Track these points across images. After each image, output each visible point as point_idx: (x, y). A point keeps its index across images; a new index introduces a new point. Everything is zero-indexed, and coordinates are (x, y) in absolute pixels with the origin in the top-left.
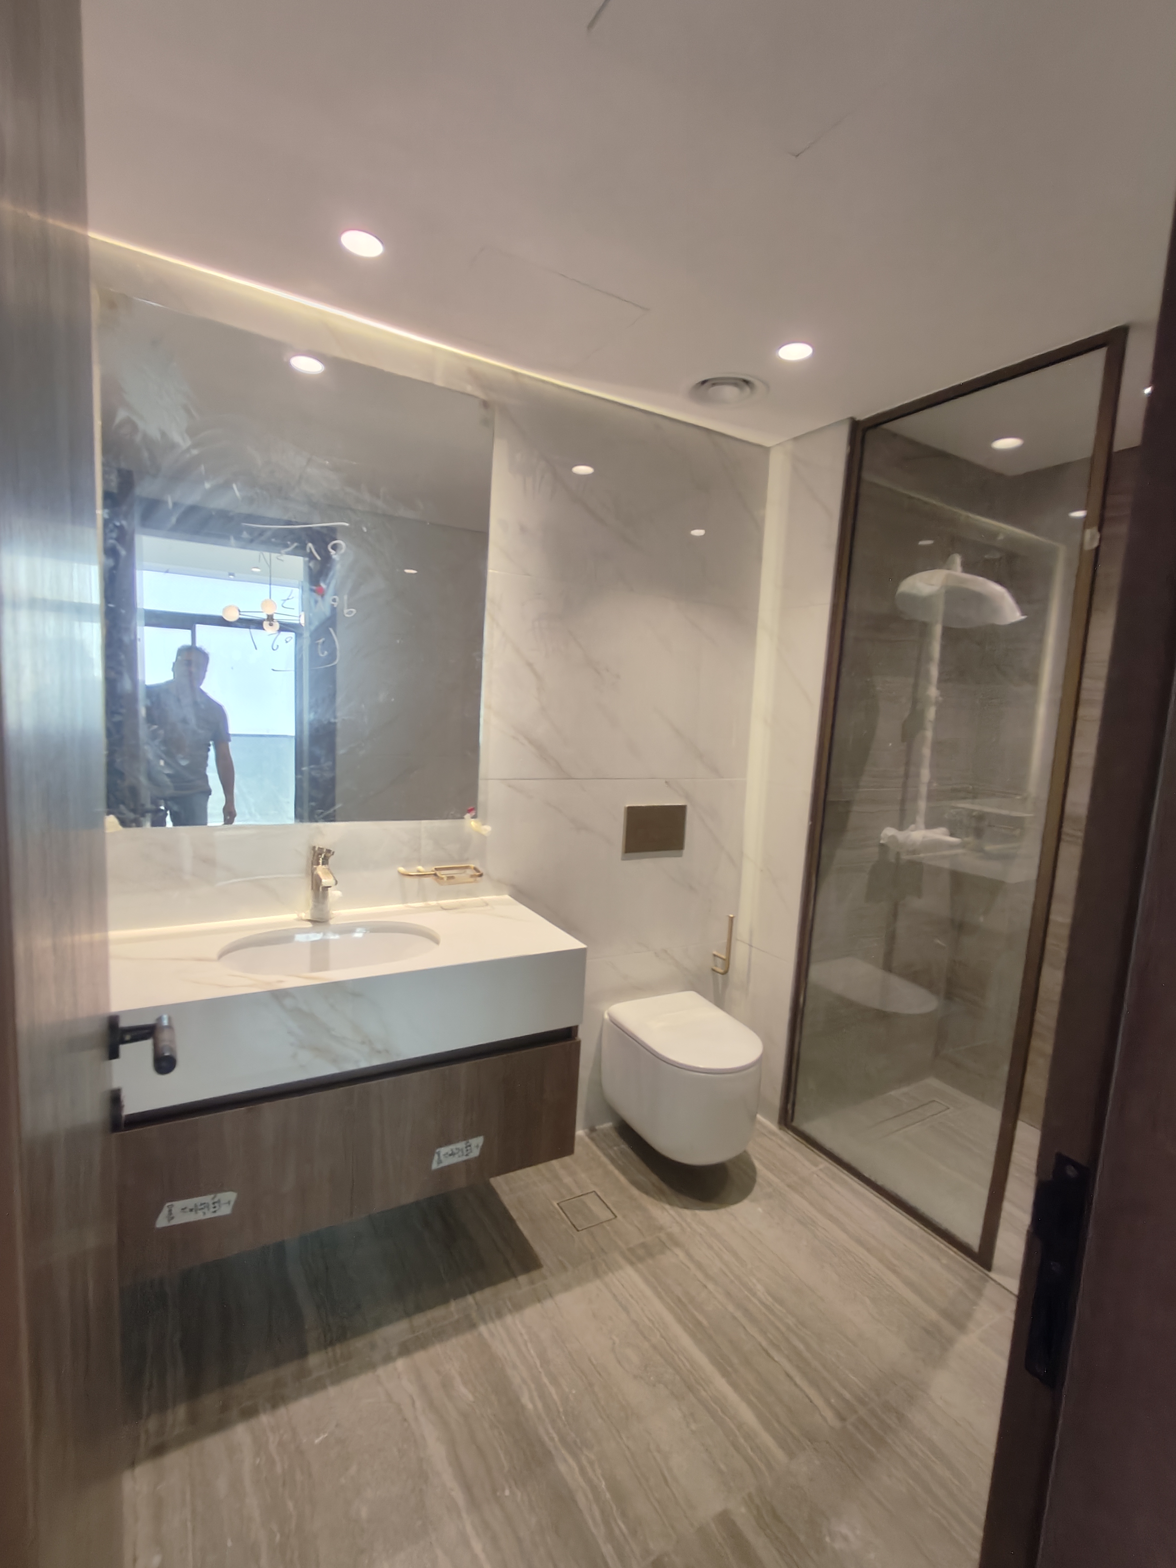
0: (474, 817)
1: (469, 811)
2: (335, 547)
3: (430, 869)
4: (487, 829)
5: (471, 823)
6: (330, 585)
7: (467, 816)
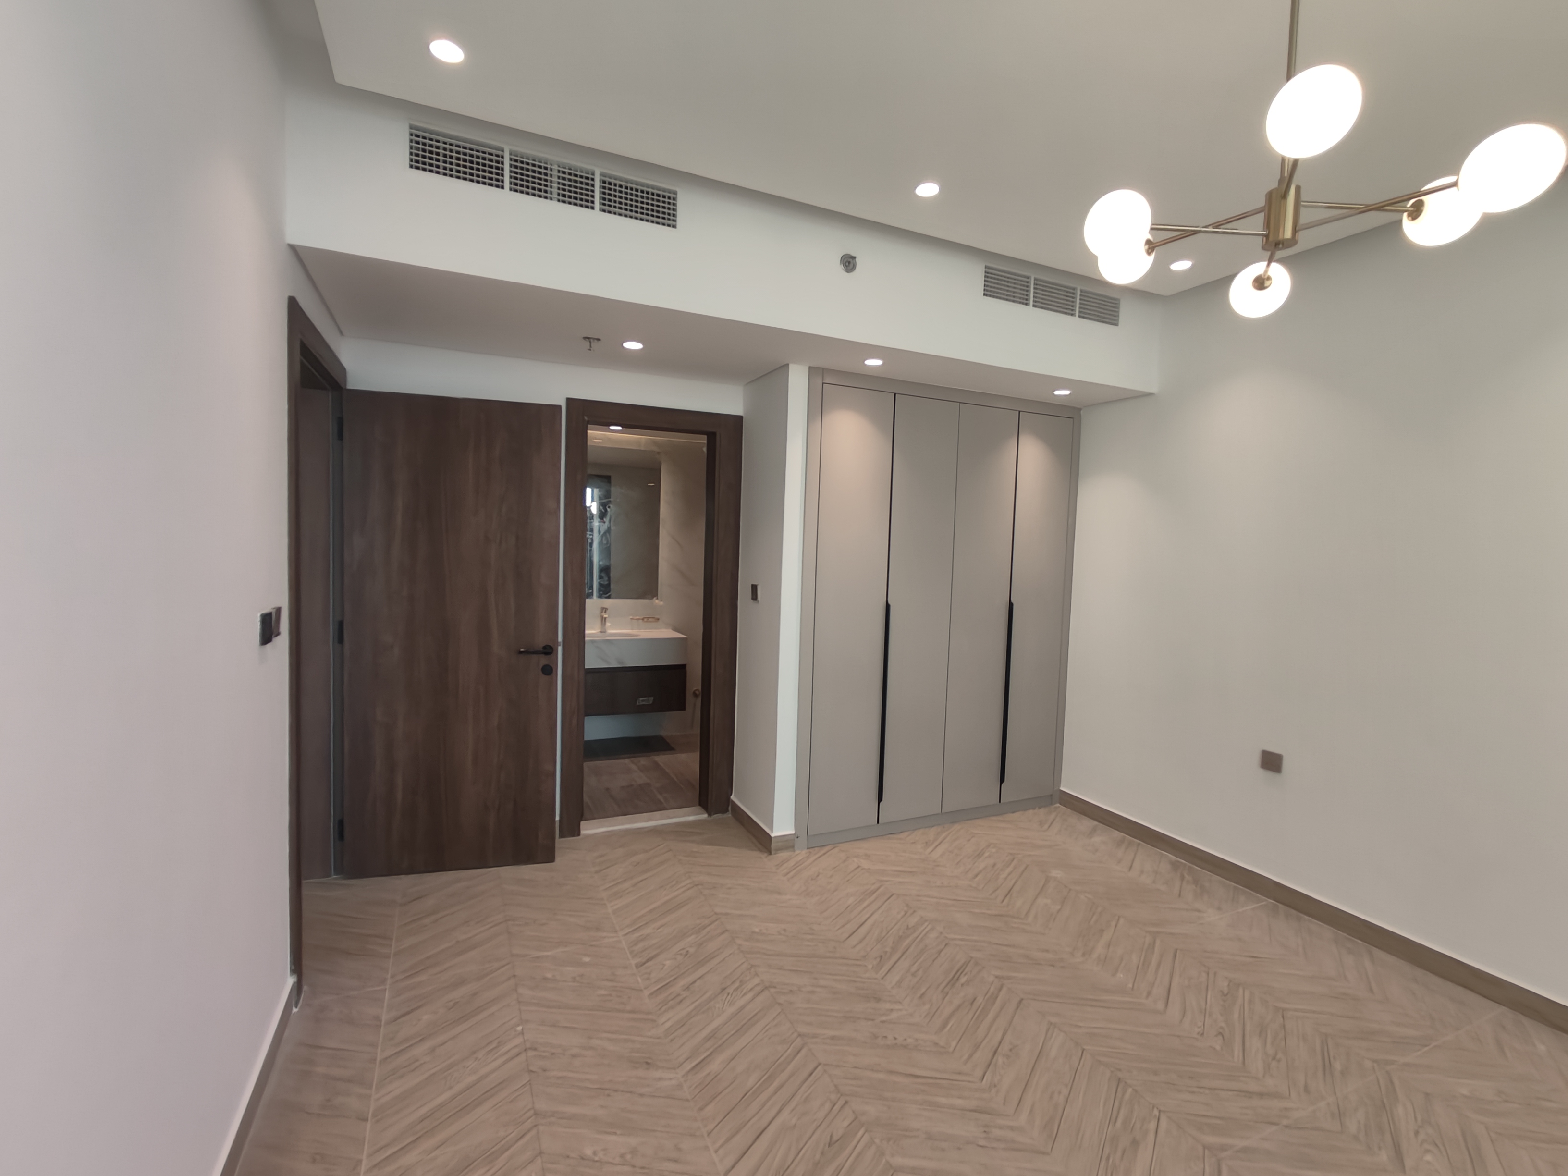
0: (657, 599)
1: (655, 597)
2: (609, 507)
3: (642, 617)
4: (662, 603)
5: (656, 601)
6: (607, 520)
7: (655, 598)
